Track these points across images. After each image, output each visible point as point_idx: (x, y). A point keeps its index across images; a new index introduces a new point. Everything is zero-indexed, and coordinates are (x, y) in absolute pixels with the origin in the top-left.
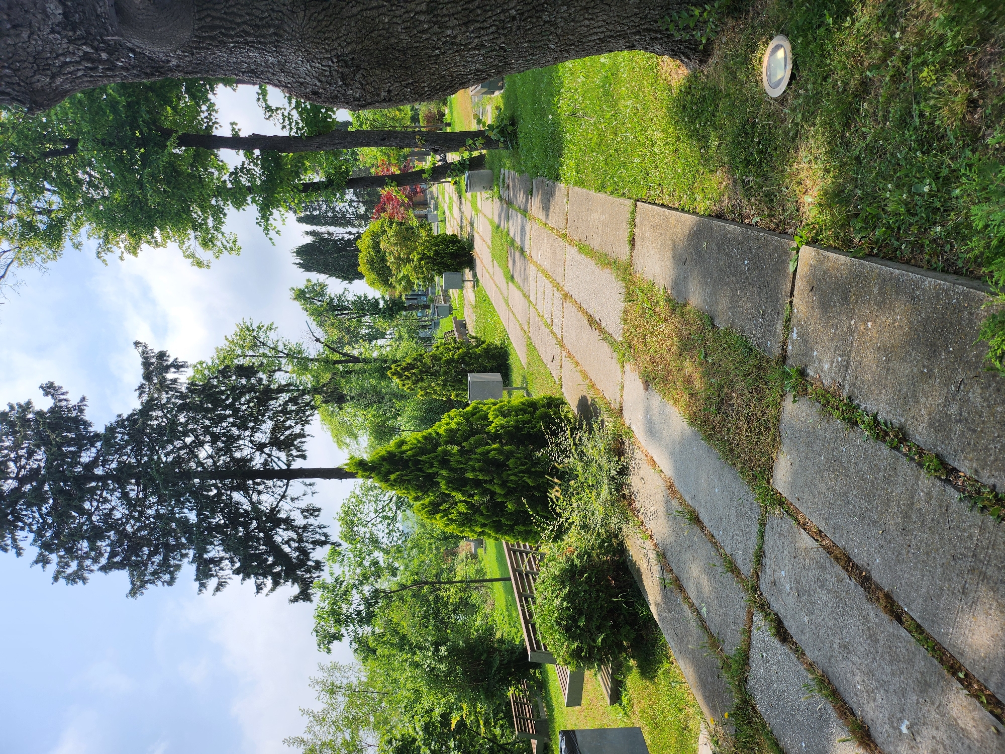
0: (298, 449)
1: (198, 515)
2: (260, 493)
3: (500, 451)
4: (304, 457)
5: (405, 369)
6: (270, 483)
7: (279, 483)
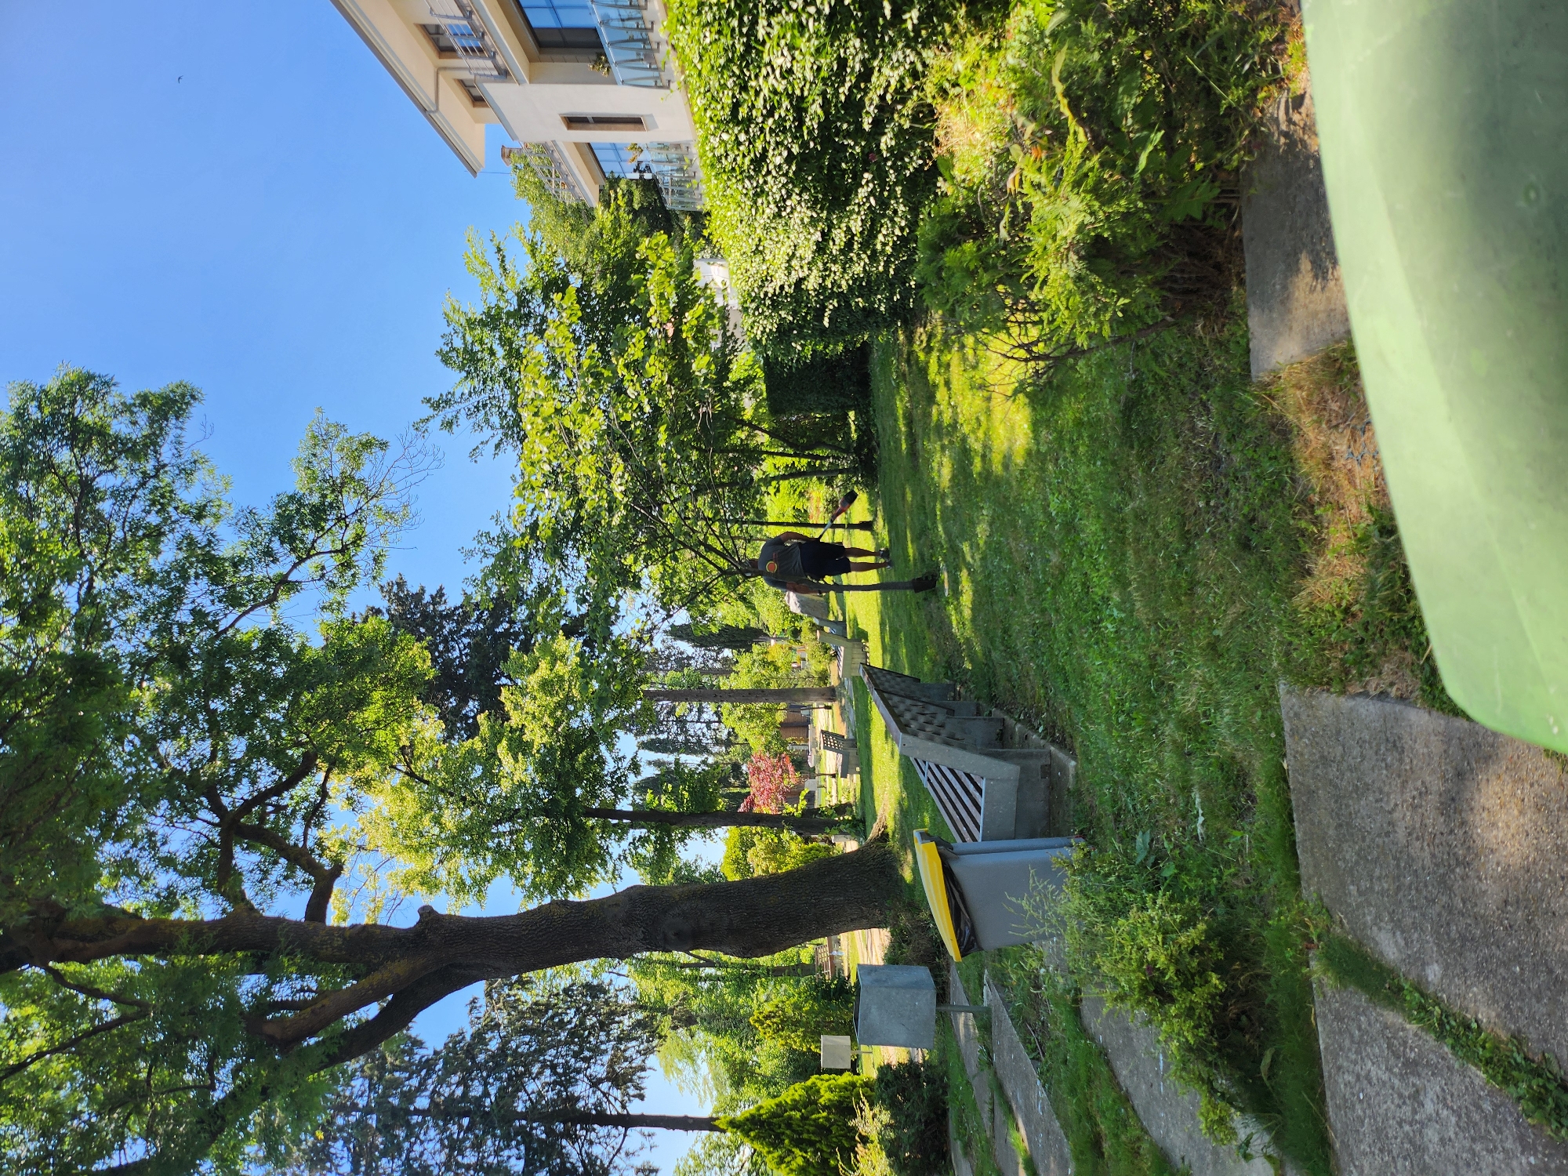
0: (637, 1087)
1: (526, 1165)
2: (591, 1143)
3: (827, 1119)
4: (641, 1097)
5: (767, 1017)
6: (602, 1131)
7: (614, 1132)
